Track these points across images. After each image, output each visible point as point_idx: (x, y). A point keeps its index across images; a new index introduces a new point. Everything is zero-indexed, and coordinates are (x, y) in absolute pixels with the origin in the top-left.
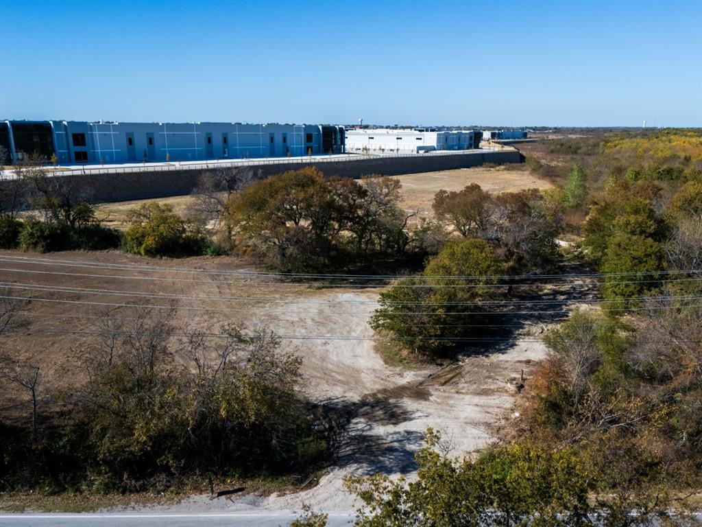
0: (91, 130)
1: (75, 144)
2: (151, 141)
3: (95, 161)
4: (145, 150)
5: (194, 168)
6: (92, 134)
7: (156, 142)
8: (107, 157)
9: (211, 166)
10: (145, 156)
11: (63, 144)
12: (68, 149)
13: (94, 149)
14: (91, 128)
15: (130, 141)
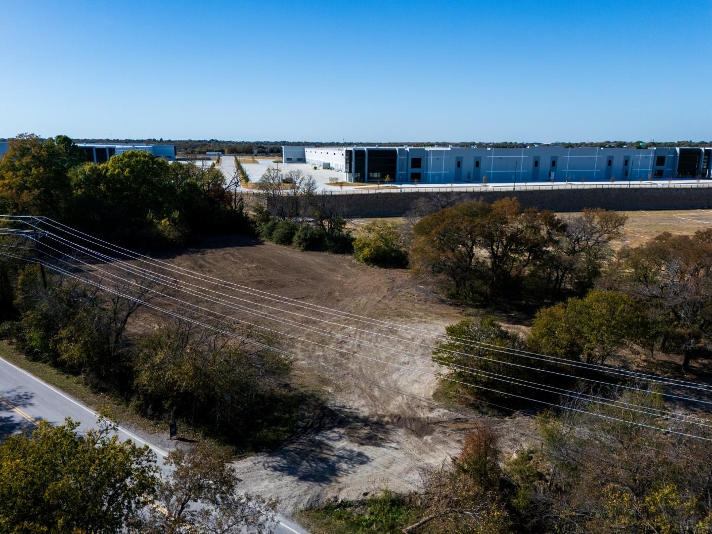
0: (427, 156)
1: (413, 167)
2: (477, 164)
3: (426, 181)
4: (469, 173)
5: (499, 190)
6: (427, 158)
7: (483, 165)
8: (437, 177)
9: (517, 189)
10: (469, 177)
11: (403, 166)
12: (407, 171)
13: (427, 171)
14: (427, 153)
15: (459, 164)
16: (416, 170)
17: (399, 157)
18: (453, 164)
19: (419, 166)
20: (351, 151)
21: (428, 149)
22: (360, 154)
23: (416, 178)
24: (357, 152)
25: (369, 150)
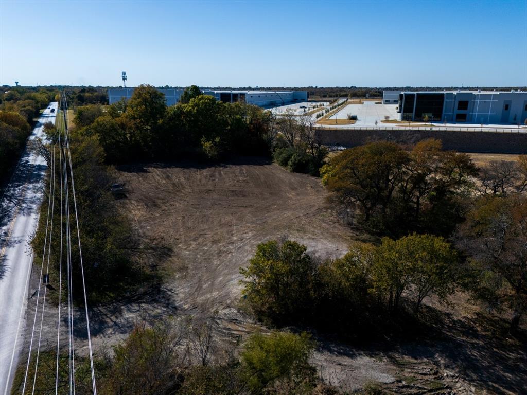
0: (474, 99)
1: (459, 108)
2: (526, 108)
3: (470, 122)
4: (517, 115)
6: (474, 101)
8: (482, 118)
10: (515, 119)
11: (449, 108)
12: (453, 112)
13: (473, 112)
14: (475, 96)
15: (507, 107)
16: (462, 112)
17: (445, 100)
18: (501, 107)
19: (466, 109)
20: (402, 95)
21: (475, 93)
22: (409, 98)
23: (461, 119)
24: (407, 96)
25: (418, 94)
